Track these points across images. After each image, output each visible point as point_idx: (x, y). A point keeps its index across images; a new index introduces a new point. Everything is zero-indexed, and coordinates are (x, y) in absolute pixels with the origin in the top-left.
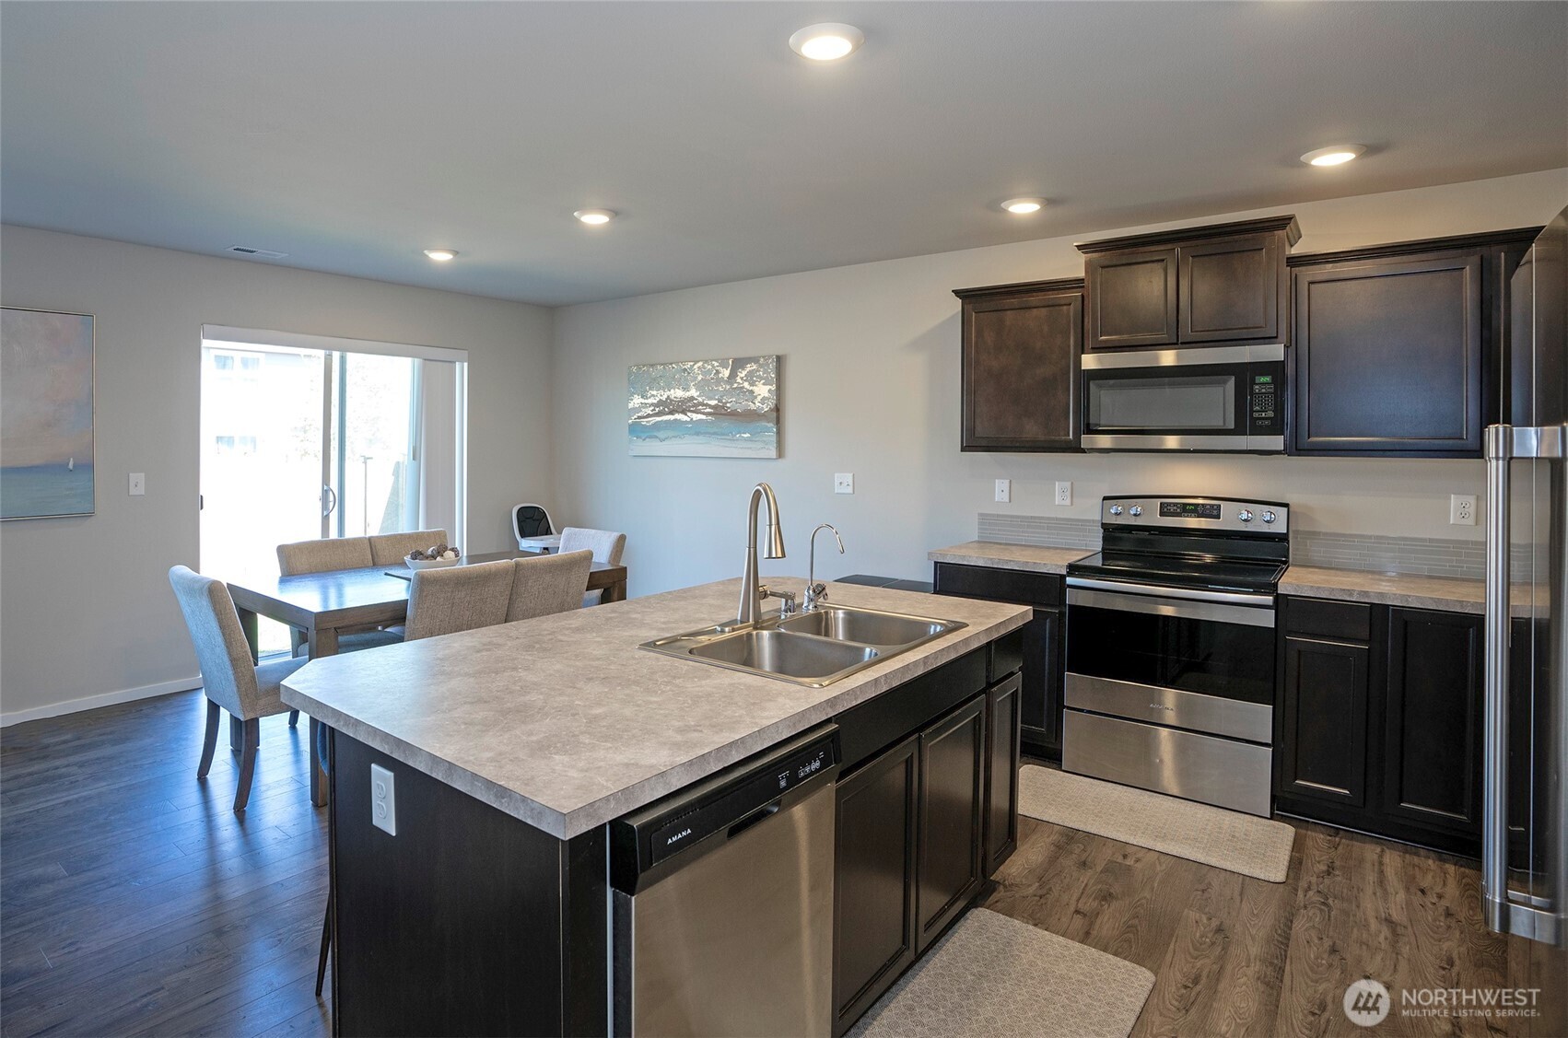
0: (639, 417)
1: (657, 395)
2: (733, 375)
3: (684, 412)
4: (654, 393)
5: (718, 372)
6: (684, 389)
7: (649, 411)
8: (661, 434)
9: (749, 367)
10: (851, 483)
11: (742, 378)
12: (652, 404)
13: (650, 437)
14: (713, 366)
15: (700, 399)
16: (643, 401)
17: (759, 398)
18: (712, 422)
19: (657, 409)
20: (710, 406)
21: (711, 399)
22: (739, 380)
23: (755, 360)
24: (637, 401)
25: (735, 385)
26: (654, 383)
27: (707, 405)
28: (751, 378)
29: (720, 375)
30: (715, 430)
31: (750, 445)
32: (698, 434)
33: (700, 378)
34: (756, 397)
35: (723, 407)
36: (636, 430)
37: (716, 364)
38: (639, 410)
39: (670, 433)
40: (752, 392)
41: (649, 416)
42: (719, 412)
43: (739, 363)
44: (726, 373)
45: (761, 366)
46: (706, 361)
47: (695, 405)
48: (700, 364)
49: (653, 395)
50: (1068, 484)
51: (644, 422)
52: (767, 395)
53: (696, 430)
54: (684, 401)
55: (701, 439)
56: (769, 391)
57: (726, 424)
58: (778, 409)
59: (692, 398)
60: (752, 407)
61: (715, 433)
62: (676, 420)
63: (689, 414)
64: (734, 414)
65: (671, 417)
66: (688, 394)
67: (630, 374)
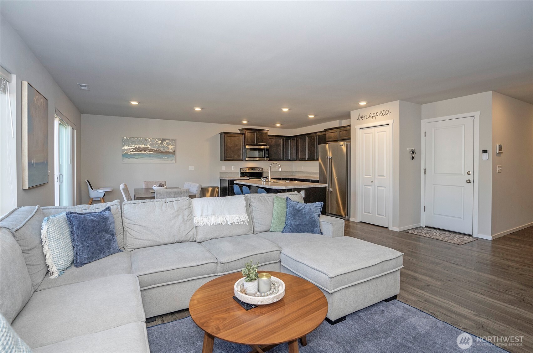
0: (127, 152)
1: (134, 146)
2: (162, 143)
3: (145, 151)
4: (134, 145)
5: (157, 141)
6: (145, 145)
7: (131, 150)
8: (137, 157)
9: (167, 141)
10: (193, 168)
11: (165, 144)
12: (133, 148)
13: (131, 158)
14: (155, 140)
15: (151, 148)
16: (129, 147)
17: (170, 149)
18: (155, 154)
19: (134, 150)
20: (154, 150)
21: (155, 148)
22: (164, 144)
23: (169, 140)
24: (126, 147)
25: (163, 145)
26: (133, 142)
27: (153, 150)
28: (167, 144)
29: (158, 142)
30: (156, 156)
31: (167, 160)
32: (150, 157)
33: (151, 142)
34: (169, 148)
35: (159, 150)
36: (125, 155)
37: (156, 139)
38: (127, 150)
39: (139, 157)
40: (168, 147)
41: (131, 152)
42: (158, 152)
43: (163, 140)
44: (160, 142)
45: (171, 141)
46: (153, 138)
47: (149, 149)
48: (151, 139)
49: (133, 146)
50: (234, 166)
51: (129, 153)
52: (172, 148)
53: (149, 156)
54: (145, 148)
55: (151, 158)
56: (173, 147)
57: (159, 155)
58: (174, 152)
59: (148, 148)
60: (168, 151)
61: (156, 157)
62: (142, 153)
63: (147, 152)
64: (162, 152)
65: (140, 152)
66: (146, 146)
67: (123, 139)
